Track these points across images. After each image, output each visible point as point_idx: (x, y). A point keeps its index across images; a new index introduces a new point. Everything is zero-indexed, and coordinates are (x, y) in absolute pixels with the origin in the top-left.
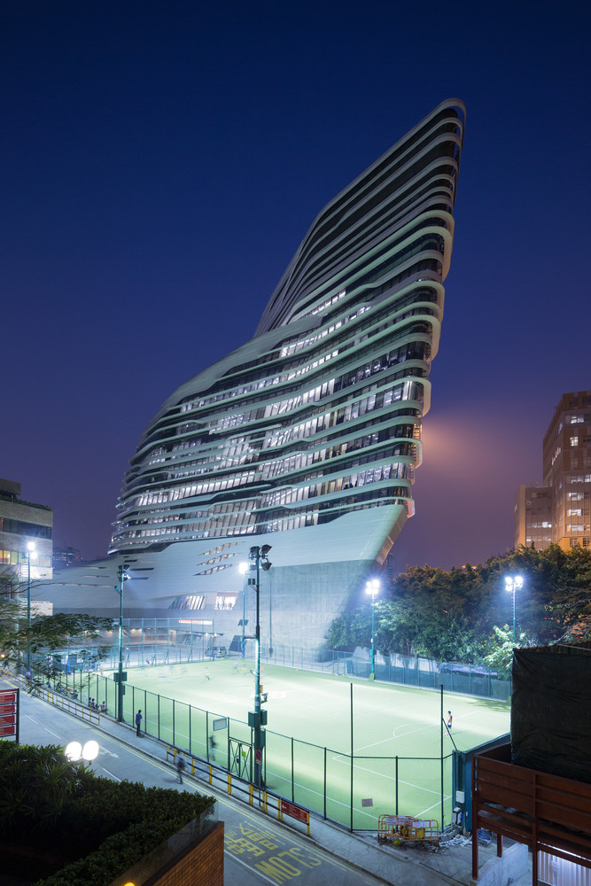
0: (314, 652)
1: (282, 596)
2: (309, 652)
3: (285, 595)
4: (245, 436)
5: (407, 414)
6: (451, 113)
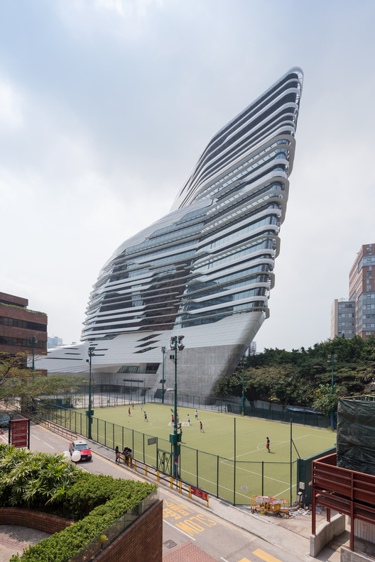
2: (204, 399)
5: (265, 258)
6: (296, 76)
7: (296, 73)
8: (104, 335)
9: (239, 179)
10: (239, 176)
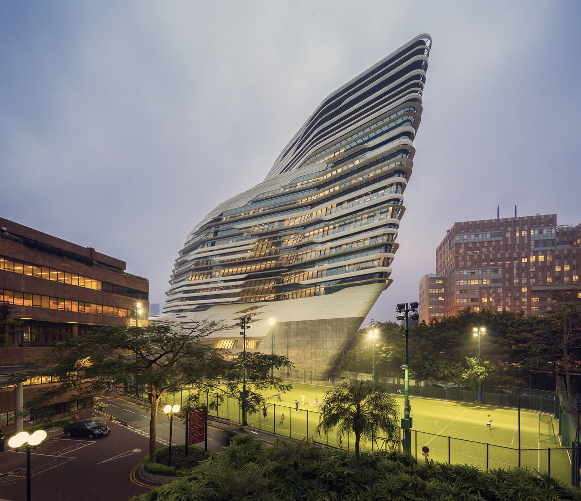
0: (321, 375)
1: (297, 339)
2: (317, 374)
3: (299, 339)
4: (270, 238)
5: (390, 227)
6: (423, 43)
7: (425, 40)
8: (195, 306)
9: (358, 145)
10: (360, 141)
